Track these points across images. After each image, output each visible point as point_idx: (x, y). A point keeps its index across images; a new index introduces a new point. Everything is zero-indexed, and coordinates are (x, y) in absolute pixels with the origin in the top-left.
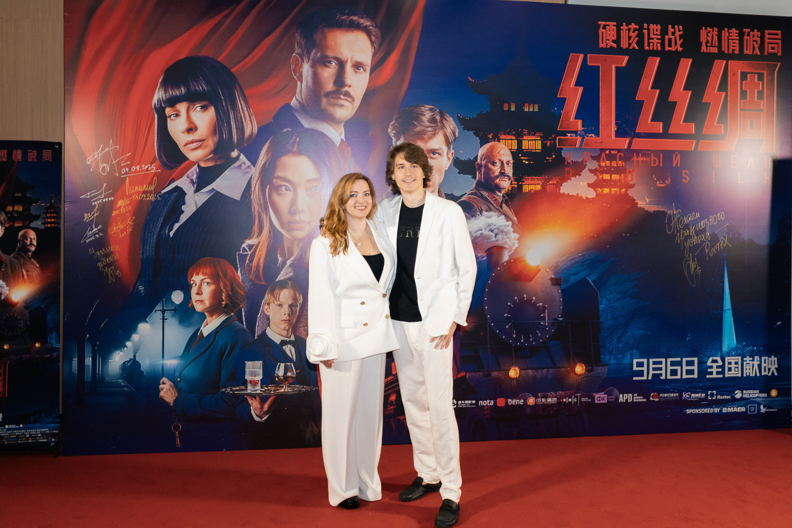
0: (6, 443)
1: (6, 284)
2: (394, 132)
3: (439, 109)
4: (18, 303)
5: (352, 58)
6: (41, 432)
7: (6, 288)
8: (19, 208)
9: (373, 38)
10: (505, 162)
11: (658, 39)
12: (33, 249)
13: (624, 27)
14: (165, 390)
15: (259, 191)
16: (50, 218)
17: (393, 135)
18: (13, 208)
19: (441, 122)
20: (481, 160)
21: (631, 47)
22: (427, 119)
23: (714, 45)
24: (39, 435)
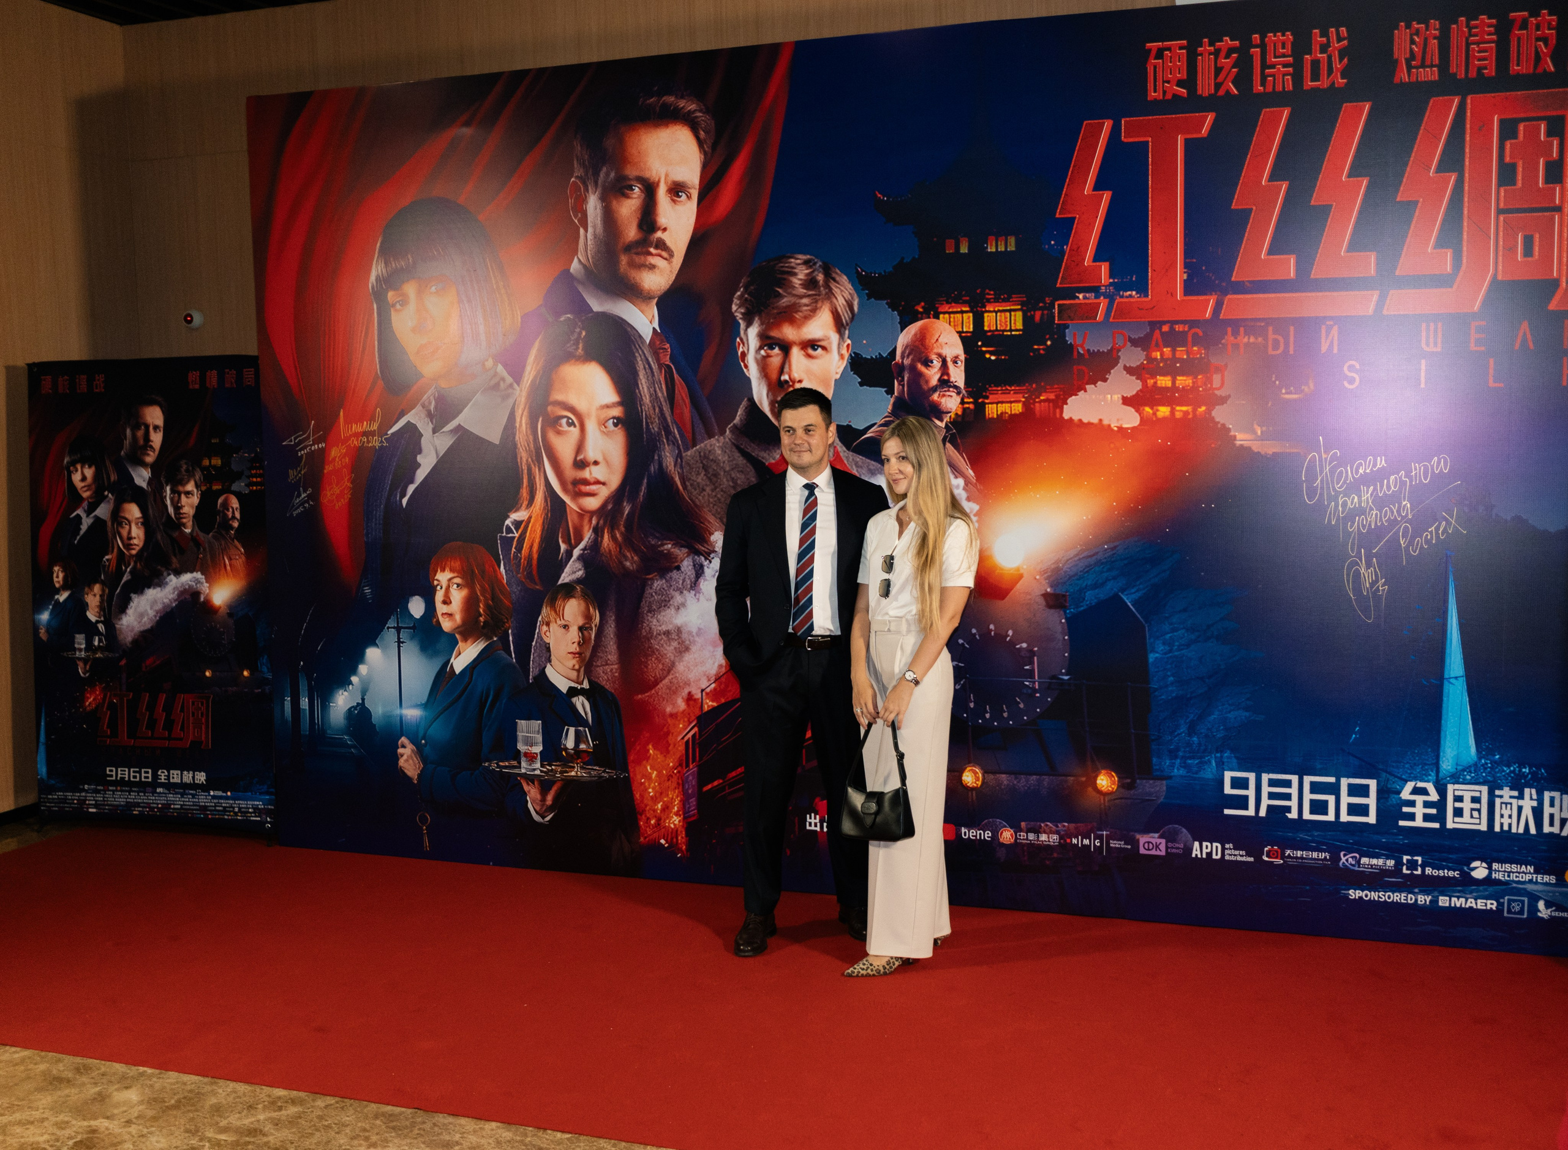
0: (210, 816)
1: (206, 579)
2: (743, 311)
3: (821, 261)
4: (220, 607)
5: (667, 175)
6: (252, 805)
7: (206, 585)
8: (217, 462)
9: (702, 134)
10: (949, 359)
11: (1285, 65)
12: (236, 524)
13: (1206, 47)
14: (405, 757)
15: (526, 428)
16: (256, 476)
17: (741, 316)
18: (210, 462)
19: (827, 286)
20: (903, 357)
21: (1221, 93)
22: (799, 282)
23: (1428, 62)
24: (250, 810)
